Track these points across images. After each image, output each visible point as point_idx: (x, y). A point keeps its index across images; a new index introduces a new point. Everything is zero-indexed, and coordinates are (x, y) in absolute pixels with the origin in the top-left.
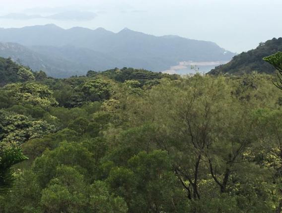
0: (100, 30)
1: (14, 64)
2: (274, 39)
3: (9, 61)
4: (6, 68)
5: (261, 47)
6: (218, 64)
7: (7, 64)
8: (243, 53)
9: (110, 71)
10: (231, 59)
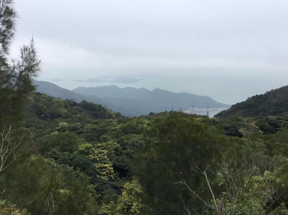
0: (142, 89)
1: (103, 108)
2: (257, 95)
3: (100, 106)
4: (99, 110)
5: (249, 100)
6: (222, 109)
7: (99, 108)
8: (238, 103)
9: (163, 113)
10: (230, 107)
